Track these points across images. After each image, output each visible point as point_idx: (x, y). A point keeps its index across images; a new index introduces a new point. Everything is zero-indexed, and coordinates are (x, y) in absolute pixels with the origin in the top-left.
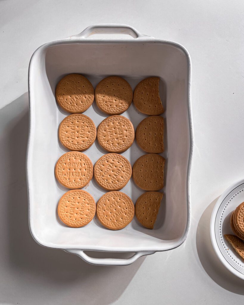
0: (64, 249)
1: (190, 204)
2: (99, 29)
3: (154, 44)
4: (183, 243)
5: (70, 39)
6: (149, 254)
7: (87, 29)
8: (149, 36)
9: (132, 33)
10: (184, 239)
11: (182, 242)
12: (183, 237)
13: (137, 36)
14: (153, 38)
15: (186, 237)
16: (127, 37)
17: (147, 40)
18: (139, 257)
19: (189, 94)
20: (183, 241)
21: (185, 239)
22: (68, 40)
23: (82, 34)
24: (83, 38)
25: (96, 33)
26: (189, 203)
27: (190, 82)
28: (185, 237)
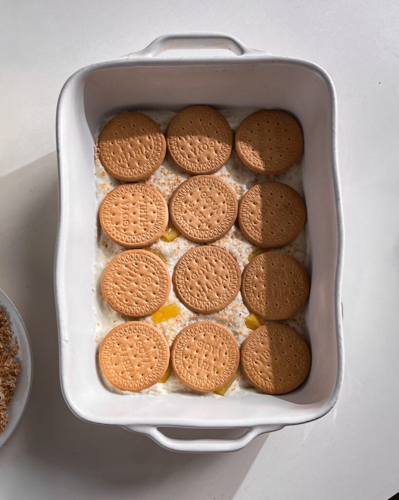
0: (124, 426)
1: (341, 340)
2: (176, 41)
3: (272, 64)
4: (331, 408)
5: (128, 59)
6: (273, 430)
7: (156, 41)
8: (263, 52)
9: (232, 46)
10: (332, 402)
11: (329, 408)
12: (332, 399)
13: (242, 51)
14: (269, 54)
15: (337, 399)
16: (226, 54)
17: (259, 58)
18: (256, 437)
19: (335, 149)
20: (331, 406)
21: (335, 402)
22: (125, 60)
23: (147, 50)
24: (150, 56)
25: (172, 47)
26: (340, 337)
27: (335, 127)
28: (334, 399)
